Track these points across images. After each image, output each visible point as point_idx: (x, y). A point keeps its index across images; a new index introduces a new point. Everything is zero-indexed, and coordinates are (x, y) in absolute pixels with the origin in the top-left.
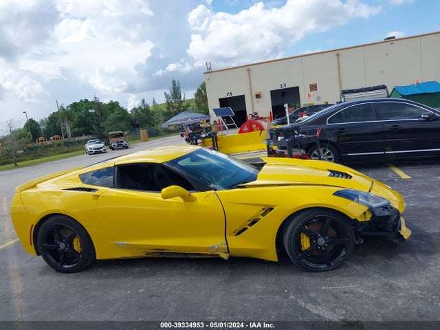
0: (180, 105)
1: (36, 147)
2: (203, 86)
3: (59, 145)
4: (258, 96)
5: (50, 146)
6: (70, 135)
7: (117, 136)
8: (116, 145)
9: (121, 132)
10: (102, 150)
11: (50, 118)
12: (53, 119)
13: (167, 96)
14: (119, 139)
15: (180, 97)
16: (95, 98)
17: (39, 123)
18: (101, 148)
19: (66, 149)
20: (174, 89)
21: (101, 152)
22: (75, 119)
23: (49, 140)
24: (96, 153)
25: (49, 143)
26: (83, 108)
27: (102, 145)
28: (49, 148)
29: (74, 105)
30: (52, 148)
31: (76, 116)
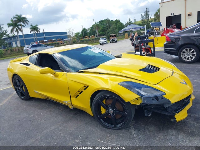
0: (148, 21)
1: (84, 40)
2: (159, 11)
3: (93, 40)
4: (189, 15)
5: (89, 40)
6: (98, 36)
7: (113, 36)
8: (112, 40)
9: (115, 34)
10: (105, 43)
11: (91, 27)
12: (92, 28)
13: (142, 16)
14: (113, 38)
15: (149, 17)
16: (107, 18)
17: (87, 30)
18: (105, 42)
19: (95, 41)
20: (146, 12)
21: (105, 44)
22: (101, 28)
23: (90, 37)
24: (103, 44)
25: (89, 38)
26: (104, 23)
27: (105, 40)
28: (89, 41)
29: (101, 22)
30: (90, 41)
31: (101, 26)
